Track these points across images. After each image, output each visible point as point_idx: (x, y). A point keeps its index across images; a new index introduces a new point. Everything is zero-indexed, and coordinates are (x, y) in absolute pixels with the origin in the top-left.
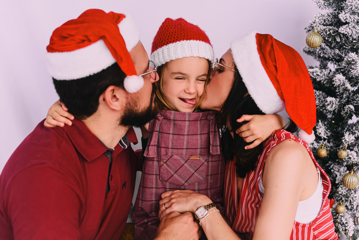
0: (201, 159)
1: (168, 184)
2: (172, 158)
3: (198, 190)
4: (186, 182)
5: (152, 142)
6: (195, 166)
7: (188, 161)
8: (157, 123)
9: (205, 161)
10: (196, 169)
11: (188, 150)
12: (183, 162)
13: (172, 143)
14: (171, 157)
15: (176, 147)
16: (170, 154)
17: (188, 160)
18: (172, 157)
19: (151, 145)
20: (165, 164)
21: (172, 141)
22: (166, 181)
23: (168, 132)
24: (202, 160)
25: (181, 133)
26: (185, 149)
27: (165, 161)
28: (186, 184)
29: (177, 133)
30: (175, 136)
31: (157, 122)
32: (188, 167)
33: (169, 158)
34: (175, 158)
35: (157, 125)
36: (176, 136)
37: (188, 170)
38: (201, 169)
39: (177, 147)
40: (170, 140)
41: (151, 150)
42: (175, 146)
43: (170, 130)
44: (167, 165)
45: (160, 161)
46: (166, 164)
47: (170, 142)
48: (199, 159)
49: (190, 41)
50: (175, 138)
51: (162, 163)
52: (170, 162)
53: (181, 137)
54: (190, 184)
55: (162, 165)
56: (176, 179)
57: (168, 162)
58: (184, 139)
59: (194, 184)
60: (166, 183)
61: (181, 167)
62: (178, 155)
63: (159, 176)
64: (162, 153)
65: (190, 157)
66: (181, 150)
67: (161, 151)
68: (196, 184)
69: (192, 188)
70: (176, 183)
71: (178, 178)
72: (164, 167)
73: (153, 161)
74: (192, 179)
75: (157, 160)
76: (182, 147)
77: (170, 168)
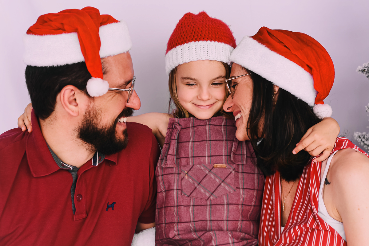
0: (228, 167)
1: (191, 199)
3: (226, 204)
4: (211, 195)
5: (170, 151)
9: (233, 170)
10: (223, 179)
11: (212, 158)
12: (206, 172)
13: (193, 151)
14: (192, 167)
16: (191, 164)
17: (212, 169)
18: (194, 167)
19: (169, 153)
20: (186, 176)
21: (193, 149)
22: (189, 196)
23: (188, 141)
24: (230, 169)
25: (202, 140)
26: (207, 156)
27: (186, 172)
28: (212, 198)
29: (197, 140)
31: (176, 131)
32: (213, 177)
33: (190, 168)
34: (198, 167)
35: (175, 133)
36: (197, 143)
37: (214, 180)
38: (229, 179)
39: (199, 154)
40: (190, 148)
41: (169, 159)
42: (196, 154)
43: (189, 138)
45: (181, 174)
46: (188, 175)
47: (190, 150)
48: (225, 167)
49: (199, 42)
50: (195, 145)
51: (183, 175)
53: (203, 143)
54: (216, 198)
55: (184, 177)
56: (200, 192)
57: (190, 173)
58: (205, 145)
59: (221, 197)
60: (188, 199)
61: (205, 177)
62: (200, 164)
63: (181, 191)
64: (183, 164)
65: (214, 165)
66: (203, 158)
67: (181, 163)
68: (225, 197)
69: (219, 203)
70: (201, 197)
71: (202, 191)
72: (186, 179)
73: (172, 175)
74: (218, 191)
75: (177, 172)
76: (204, 155)
77: (193, 180)
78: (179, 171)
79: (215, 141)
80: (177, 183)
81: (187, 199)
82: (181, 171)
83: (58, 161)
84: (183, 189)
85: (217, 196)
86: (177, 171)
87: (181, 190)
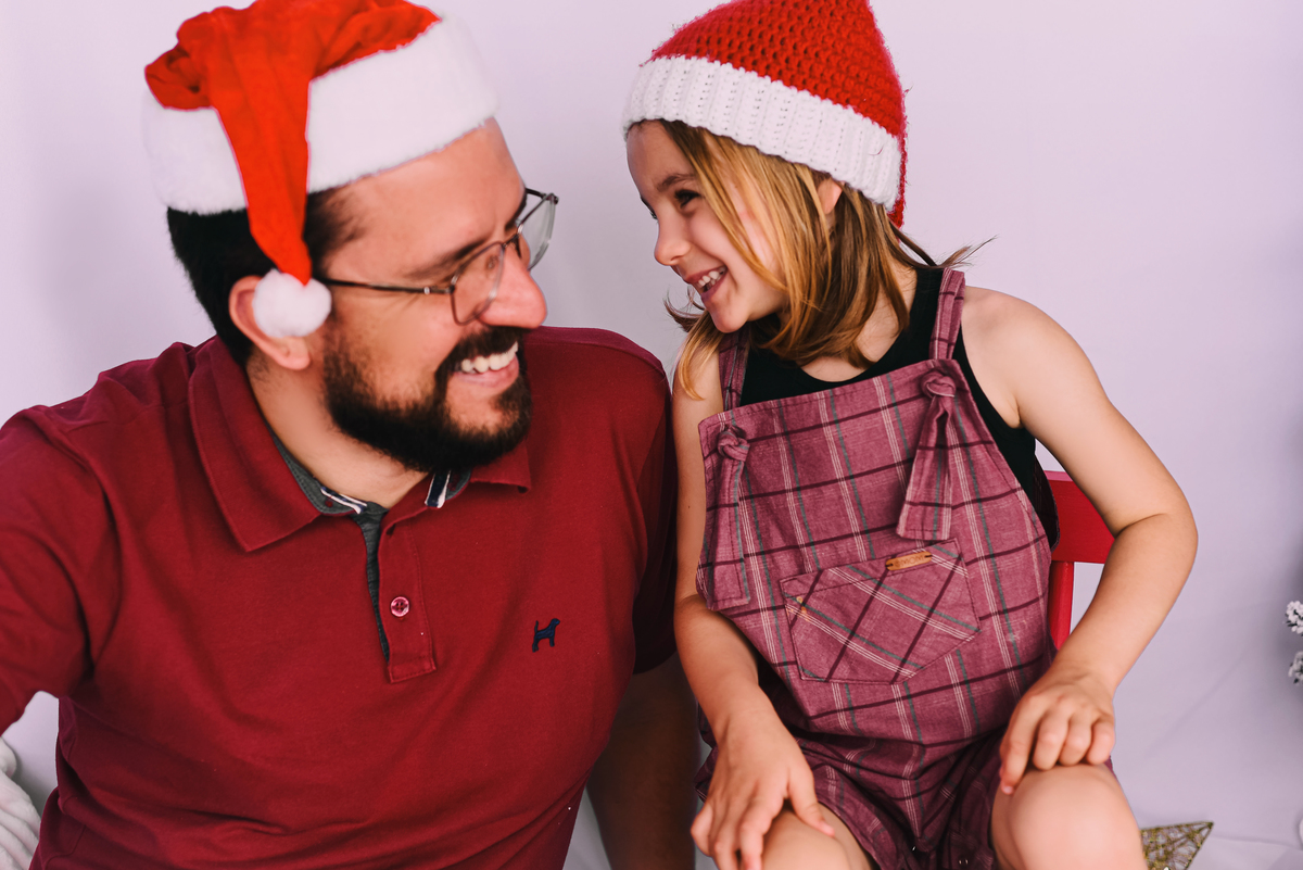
0: (937, 558)
1: (835, 688)
2: (822, 583)
3: (961, 684)
4: (902, 664)
5: (720, 550)
6: (923, 596)
7: (887, 579)
8: (728, 474)
9: (957, 563)
10: (931, 604)
11: (872, 537)
12: (867, 589)
13: (803, 525)
14: (817, 579)
15: (823, 537)
16: (810, 568)
17: (884, 575)
18: (822, 578)
20: (804, 612)
21: (800, 519)
22: (828, 680)
23: (779, 488)
24: (943, 560)
25: (823, 479)
26: (857, 534)
27: (800, 599)
28: (906, 672)
29: (807, 483)
30: (804, 496)
31: (729, 469)
32: (895, 604)
33: (811, 583)
34: (834, 578)
35: (727, 480)
36: (810, 493)
37: (898, 614)
38: (949, 597)
39: (826, 532)
40: (793, 514)
42: (817, 531)
43: (781, 478)
44: (812, 612)
45: (783, 607)
46: (808, 610)
47: (796, 523)
48: (927, 560)
50: (807, 501)
51: (792, 610)
52: (818, 599)
53: (828, 491)
54: (922, 669)
55: (796, 617)
56: (860, 661)
57: (813, 602)
58: (840, 497)
59: (937, 664)
60: (827, 688)
61: (866, 608)
62: (840, 564)
63: (795, 666)
64: (783, 574)
65: (888, 563)
66: (845, 541)
67: (777, 567)
68: (949, 660)
69: (935, 683)
70: (869, 678)
71: (869, 656)
72: (805, 623)
73: (754, 615)
74: (924, 649)
75: (771, 603)
76: (846, 531)
77: (828, 623)
78: (774, 598)
79: (870, 476)
80: (779, 639)
81: (822, 690)
82: (784, 599)
83: (311, 490)
84: (801, 657)
85: (922, 662)
86: (767, 600)
87: (796, 663)
